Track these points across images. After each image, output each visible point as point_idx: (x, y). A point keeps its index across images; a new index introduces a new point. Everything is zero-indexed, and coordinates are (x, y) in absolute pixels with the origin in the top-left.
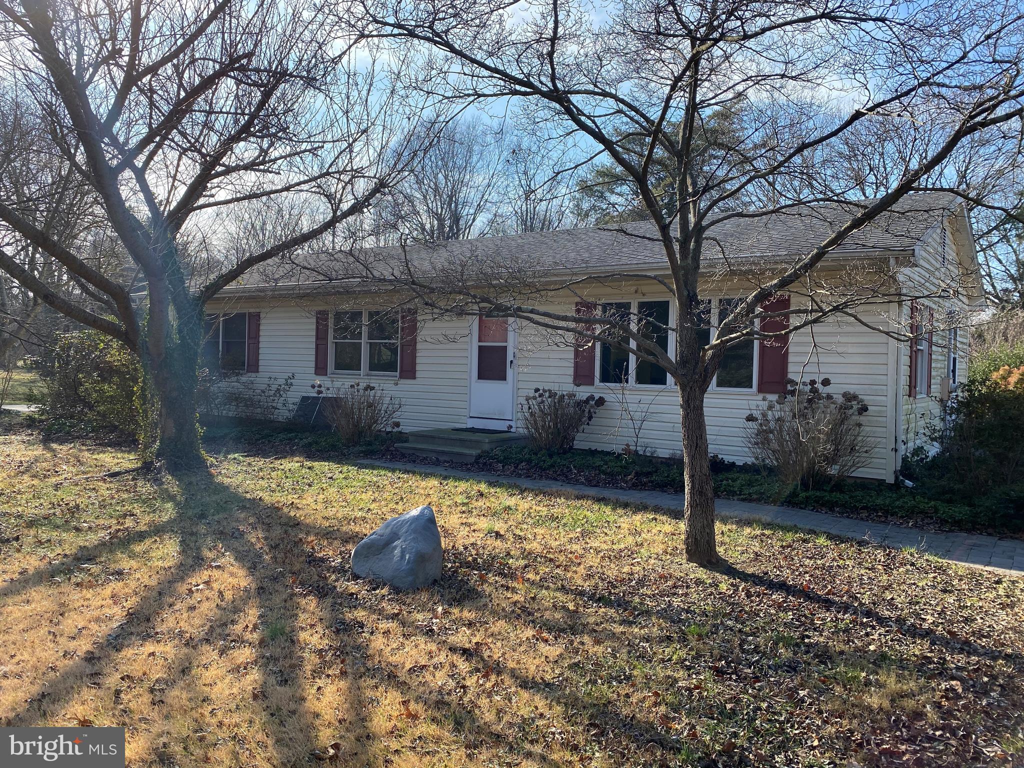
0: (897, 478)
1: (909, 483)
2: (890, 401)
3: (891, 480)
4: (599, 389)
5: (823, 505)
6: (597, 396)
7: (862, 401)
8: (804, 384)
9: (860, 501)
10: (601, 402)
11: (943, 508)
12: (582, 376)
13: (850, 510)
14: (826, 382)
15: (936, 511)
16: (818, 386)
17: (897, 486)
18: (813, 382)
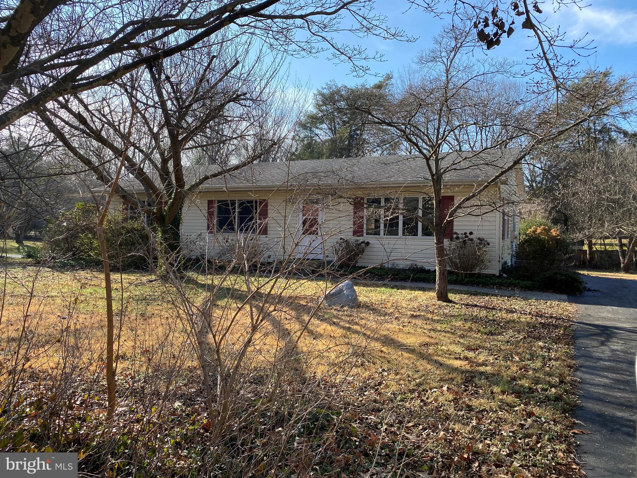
0: (500, 273)
1: (505, 275)
2: (497, 241)
3: (498, 274)
4: (366, 238)
5: (475, 284)
6: (366, 241)
7: (486, 241)
8: (462, 234)
9: (489, 281)
10: (368, 244)
11: (521, 283)
12: (358, 232)
13: (485, 285)
14: (471, 233)
15: (519, 283)
16: (468, 235)
17: (500, 276)
18: (465, 233)
